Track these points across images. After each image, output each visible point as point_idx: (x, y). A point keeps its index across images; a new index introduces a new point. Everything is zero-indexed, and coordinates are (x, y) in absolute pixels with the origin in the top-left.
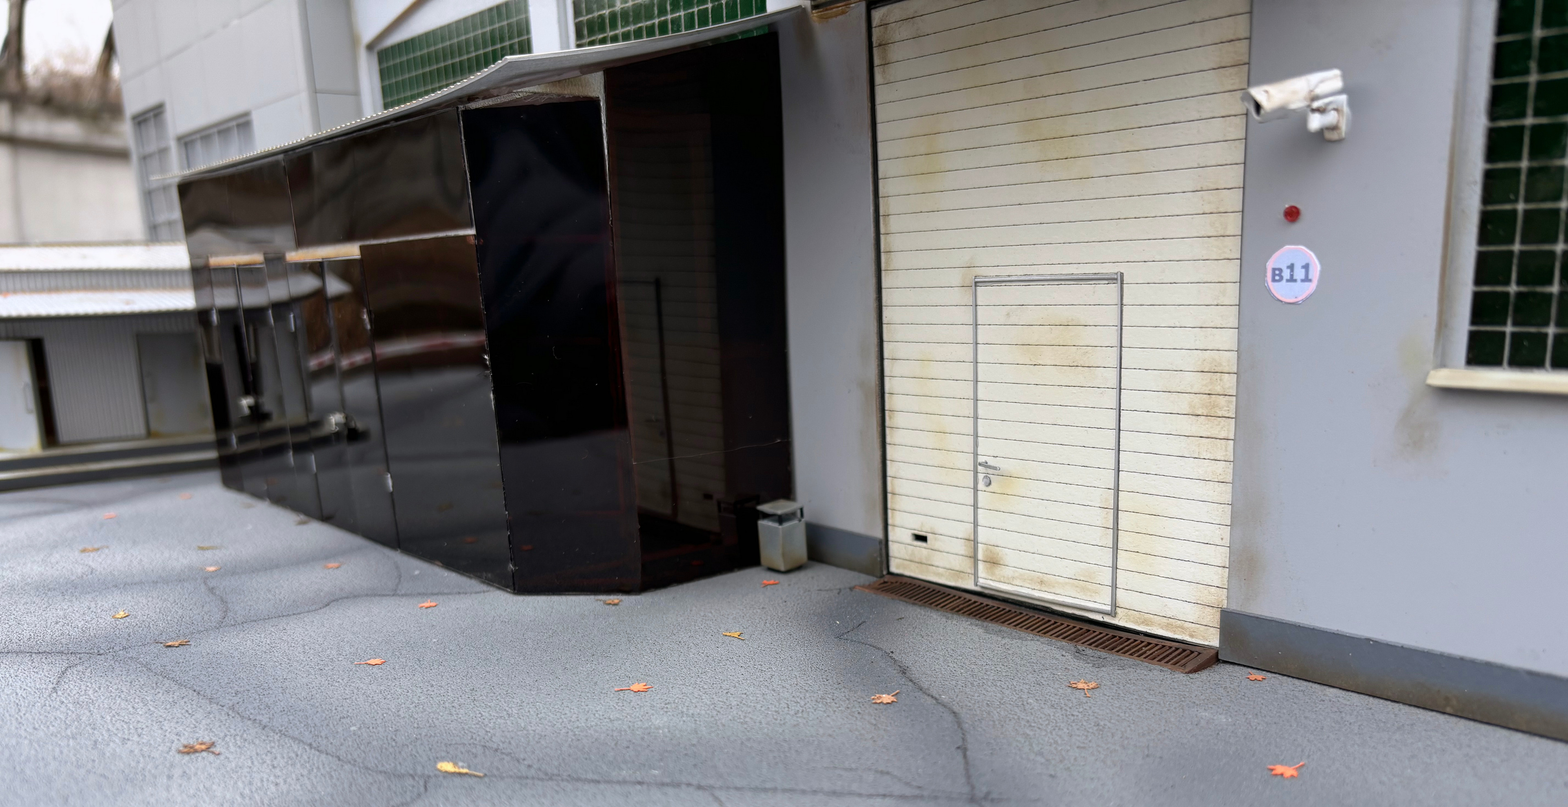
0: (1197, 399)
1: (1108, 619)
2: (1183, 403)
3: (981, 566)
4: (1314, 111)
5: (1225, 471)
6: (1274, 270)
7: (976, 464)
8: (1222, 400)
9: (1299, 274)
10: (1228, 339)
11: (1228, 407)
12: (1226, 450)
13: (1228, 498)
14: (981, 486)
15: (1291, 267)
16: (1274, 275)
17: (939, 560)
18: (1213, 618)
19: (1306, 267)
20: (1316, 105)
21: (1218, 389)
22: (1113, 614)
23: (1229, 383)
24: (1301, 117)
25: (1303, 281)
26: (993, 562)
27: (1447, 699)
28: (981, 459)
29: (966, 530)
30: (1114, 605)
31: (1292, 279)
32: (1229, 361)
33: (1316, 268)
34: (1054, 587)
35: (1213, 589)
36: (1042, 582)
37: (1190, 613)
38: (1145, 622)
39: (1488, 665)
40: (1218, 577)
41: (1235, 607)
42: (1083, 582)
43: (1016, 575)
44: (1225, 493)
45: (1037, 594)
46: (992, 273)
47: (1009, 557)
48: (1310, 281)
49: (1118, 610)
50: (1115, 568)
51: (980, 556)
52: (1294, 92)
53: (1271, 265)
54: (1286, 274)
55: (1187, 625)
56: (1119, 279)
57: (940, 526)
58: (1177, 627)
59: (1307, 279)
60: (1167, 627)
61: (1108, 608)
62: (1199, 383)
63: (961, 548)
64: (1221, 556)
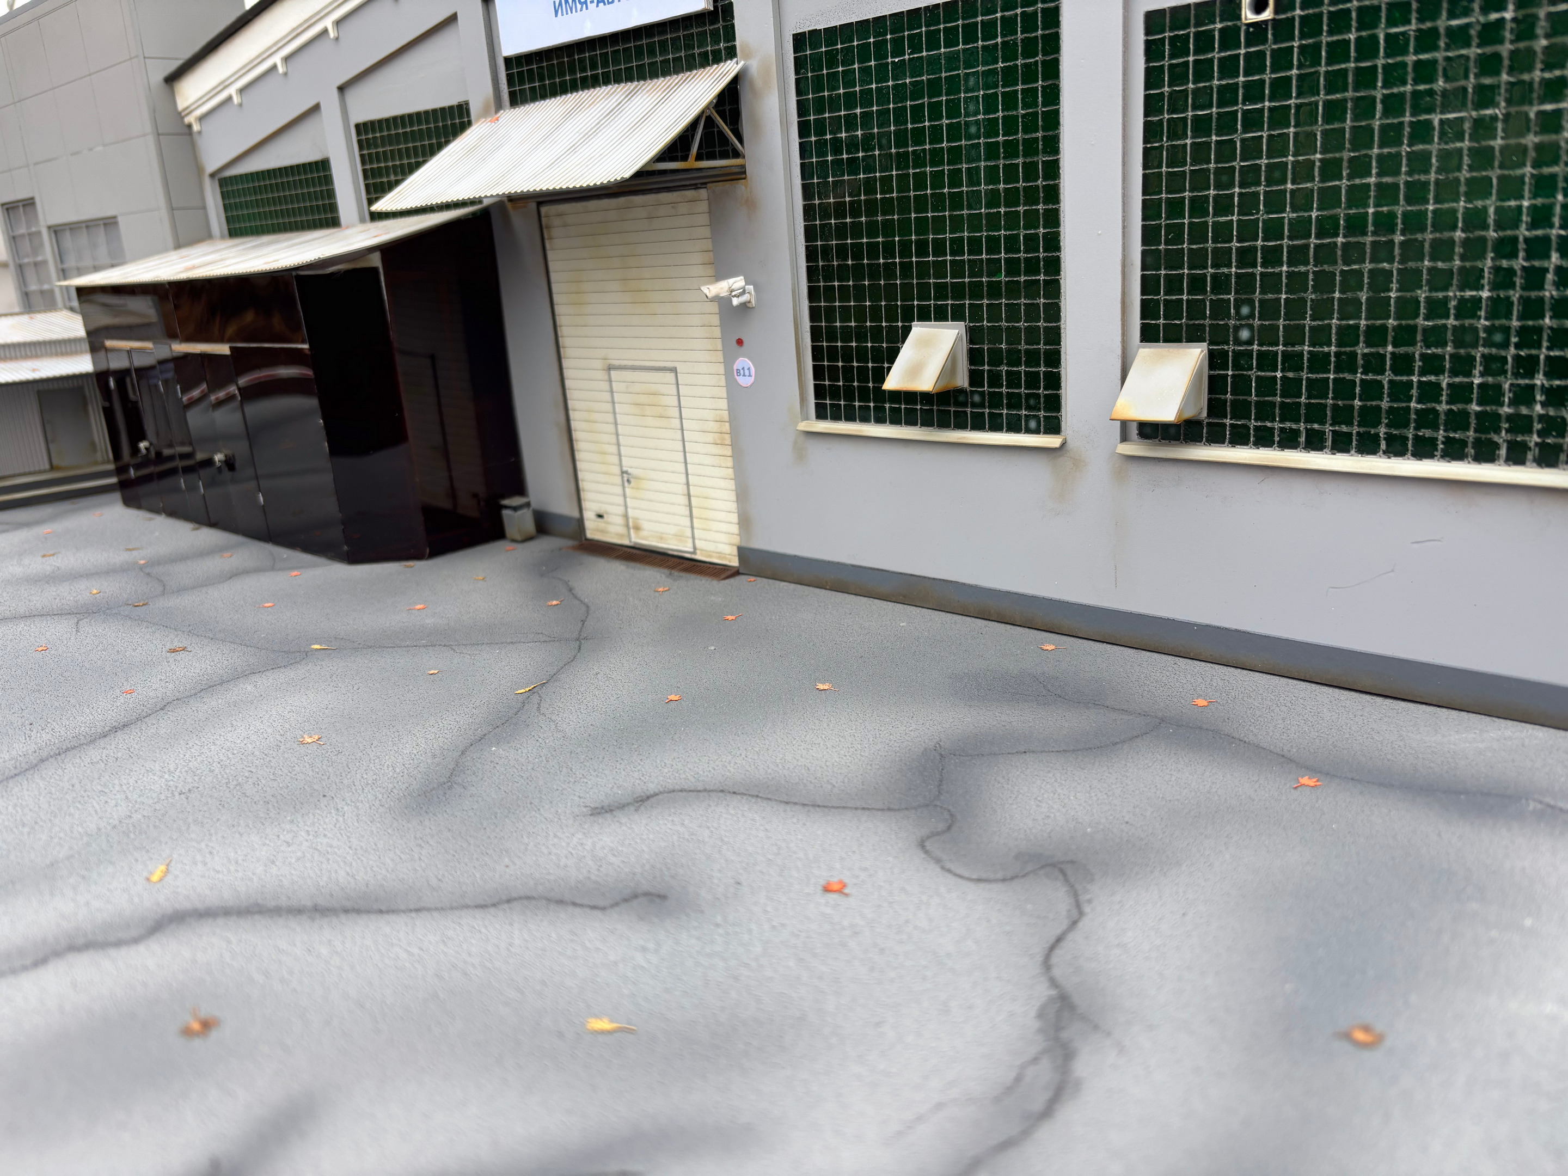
0: (716, 436)
1: (693, 556)
2: (710, 438)
3: (632, 531)
4: (735, 296)
5: (730, 472)
6: (737, 370)
7: (623, 472)
8: (726, 436)
9: (747, 373)
10: (723, 404)
11: (728, 441)
12: (729, 462)
13: (734, 488)
14: (626, 484)
15: (743, 369)
16: (737, 373)
17: (613, 529)
18: (735, 552)
19: (749, 369)
20: (733, 294)
21: (723, 430)
22: (694, 553)
23: (727, 427)
24: (728, 300)
25: (748, 376)
26: (637, 528)
27: (827, 582)
28: (625, 469)
29: (621, 510)
30: (695, 548)
31: (744, 375)
32: (725, 415)
33: (753, 370)
34: (667, 540)
35: (733, 536)
36: (661, 538)
37: (725, 549)
38: (710, 556)
39: (838, 563)
40: (735, 529)
41: (744, 544)
42: (679, 536)
43: (649, 535)
44: (731, 485)
45: (660, 545)
46: (617, 363)
47: (645, 525)
49: (697, 551)
50: (692, 527)
51: (631, 524)
52: (722, 288)
53: (735, 367)
54: (742, 372)
55: (726, 556)
56: (675, 370)
57: (610, 509)
58: (723, 557)
59: (750, 376)
60: (719, 558)
61: (691, 550)
62: (715, 427)
63: (620, 521)
64: (734, 518)
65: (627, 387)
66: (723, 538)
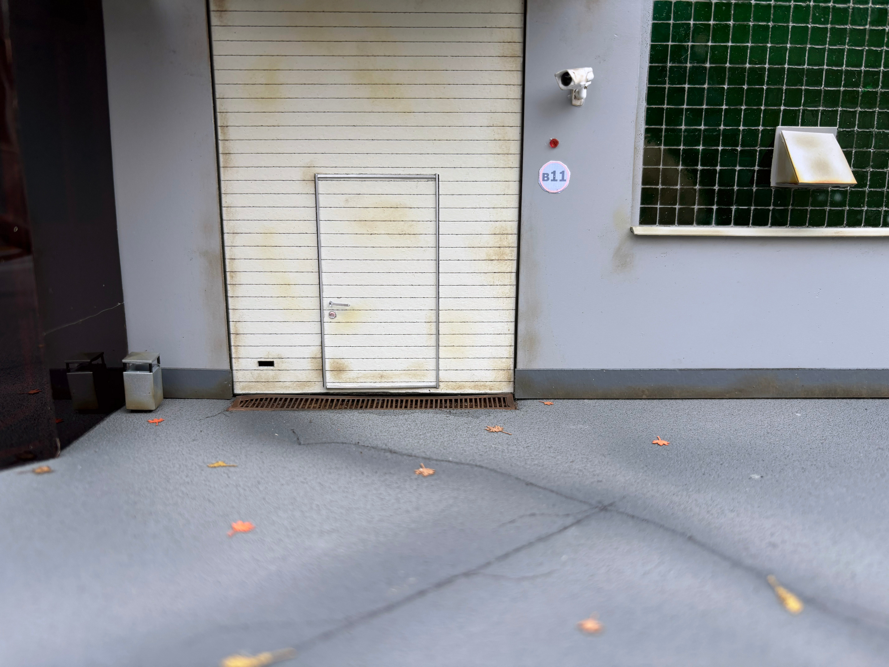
1: (433, 391)
2: (482, 254)
5: (510, 291)
7: (321, 304)
9: (559, 177)
10: (510, 214)
11: (511, 254)
12: (511, 279)
13: (512, 306)
14: (326, 318)
15: (554, 173)
17: (285, 377)
18: (507, 376)
19: (563, 173)
22: (437, 386)
23: (510, 240)
26: (339, 370)
28: (326, 300)
29: (313, 351)
31: (554, 180)
32: (512, 227)
33: (568, 175)
34: (391, 378)
36: (381, 378)
37: (490, 376)
38: (460, 387)
39: (662, 370)
40: (507, 352)
41: (522, 367)
42: (413, 371)
43: (360, 375)
44: (510, 304)
45: (378, 385)
46: (331, 172)
47: (353, 364)
48: (565, 180)
49: (441, 384)
50: (438, 358)
51: (328, 367)
53: (542, 171)
54: (551, 177)
55: (487, 383)
56: (435, 179)
57: (285, 352)
60: (475, 387)
61: (433, 384)
63: (308, 365)
64: (508, 340)
65: (347, 200)
66: (486, 364)
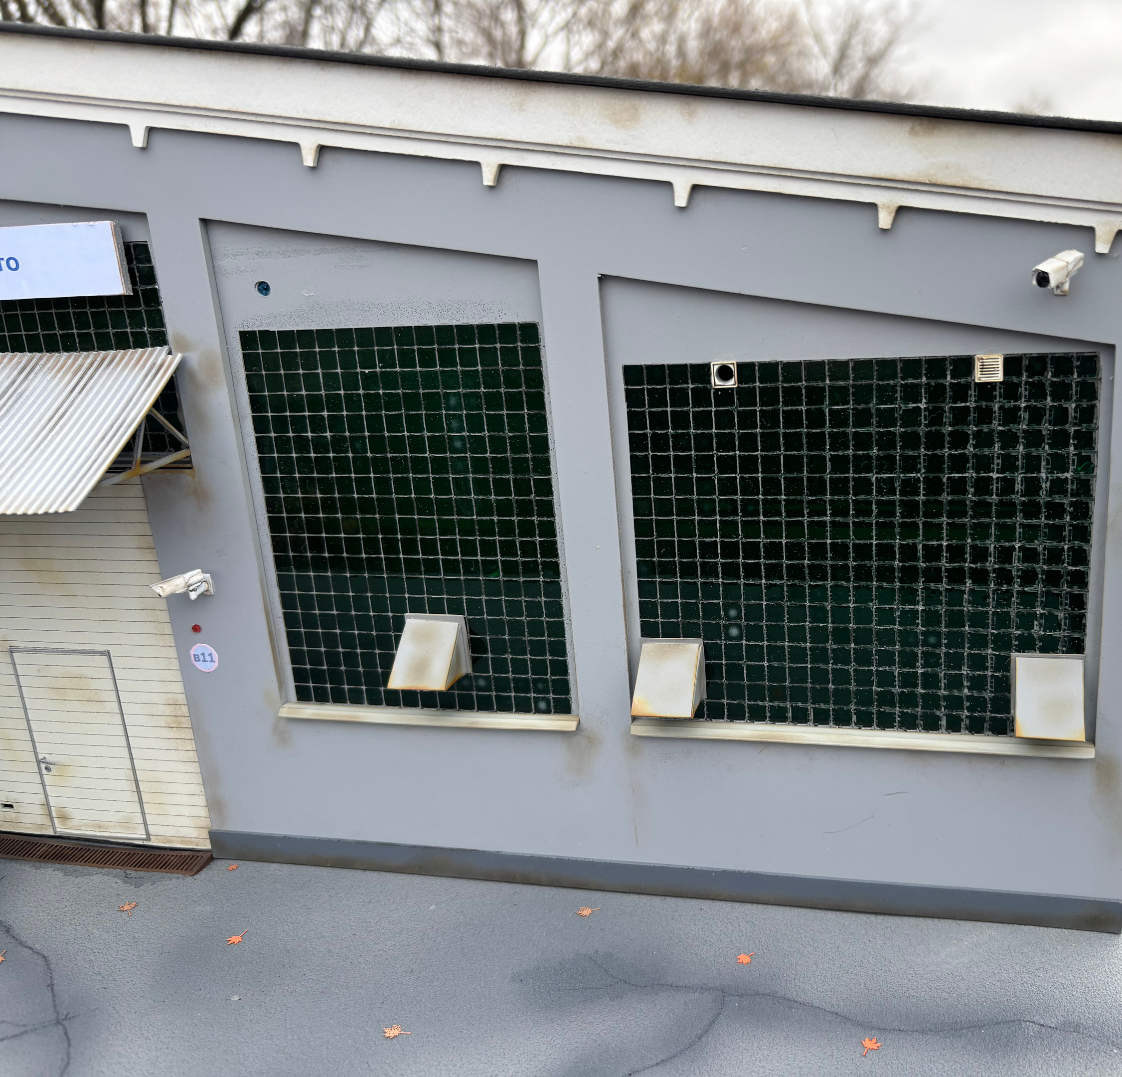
0: (169, 719)
1: (146, 843)
2: (162, 721)
3: (56, 821)
4: (191, 591)
5: (192, 755)
6: (195, 655)
7: (39, 760)
8: (184, 719)
9: (208, 658)
10: (179, 687)
11: (186, 723)
12: (191, 745)
13: (198, 770)
14: (44, 772)
15: (203, 655)
16: (195, 658)
17: (24, 819)
18: (205, 834)
19: (210, 655)
20: (191, 588)
21: (180, 713)
22: (148, 839)
23: (185, 710)
25: (210, 661)
26: (64, 818)
28: (41, 757)
29: (41, 798)
30: (148, 835)
31: (204, 661)
32: (182, 698)
33: (216, 656)
34: (108, 828)
35: (203, 819)
36: (100, 827)
37: (193, 833)
38: (169, 842)
40: (203, 812)
41: (215, 828)
42: (126, 824)
43: (81, 824)
44: (195, 768)
45: (98, 834)
46: (22, 645)
47: (74, 813)
48: (214, 662)
49: (151, 837)
50: (143, 814)
51: (54, 814)
53: (192, 653)
54: (201, 658)
55: (193, 840)
56: (108, 654)
57: (21, 798)
58: (187, 841)
59: (212, 661)
60: (182, 842)
61: (143, 837)
62: (168, 710)
63: (40, 810)
64: (202, 801)
65: (39, 670)
66: (186, 821)
